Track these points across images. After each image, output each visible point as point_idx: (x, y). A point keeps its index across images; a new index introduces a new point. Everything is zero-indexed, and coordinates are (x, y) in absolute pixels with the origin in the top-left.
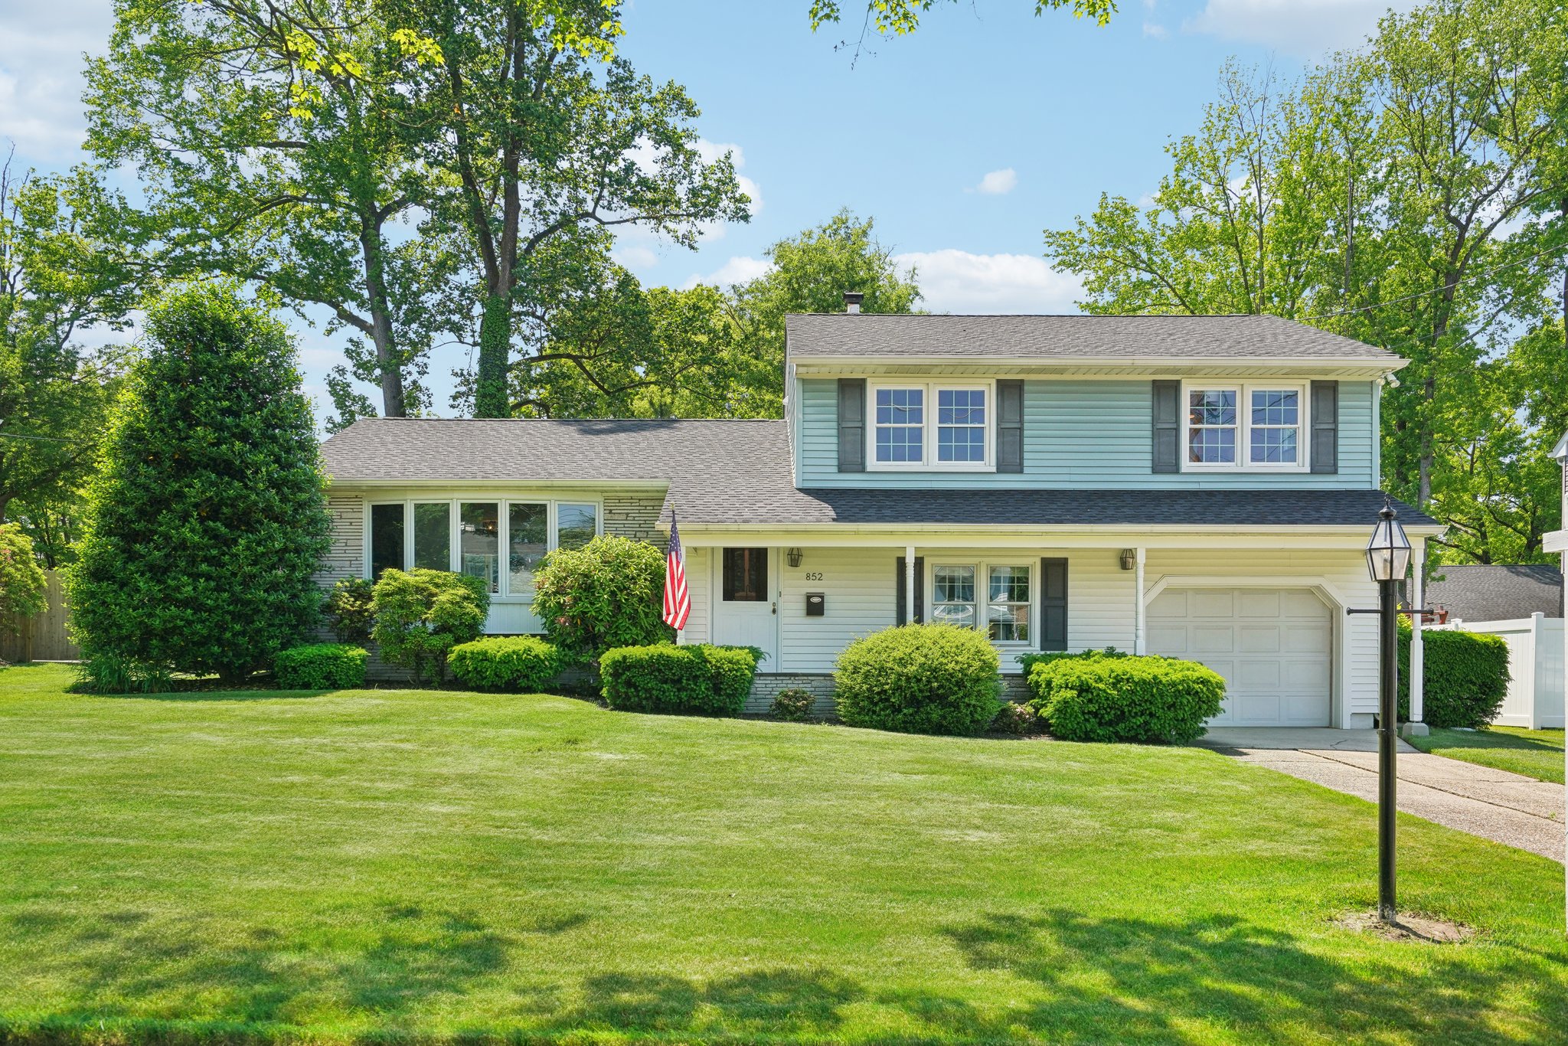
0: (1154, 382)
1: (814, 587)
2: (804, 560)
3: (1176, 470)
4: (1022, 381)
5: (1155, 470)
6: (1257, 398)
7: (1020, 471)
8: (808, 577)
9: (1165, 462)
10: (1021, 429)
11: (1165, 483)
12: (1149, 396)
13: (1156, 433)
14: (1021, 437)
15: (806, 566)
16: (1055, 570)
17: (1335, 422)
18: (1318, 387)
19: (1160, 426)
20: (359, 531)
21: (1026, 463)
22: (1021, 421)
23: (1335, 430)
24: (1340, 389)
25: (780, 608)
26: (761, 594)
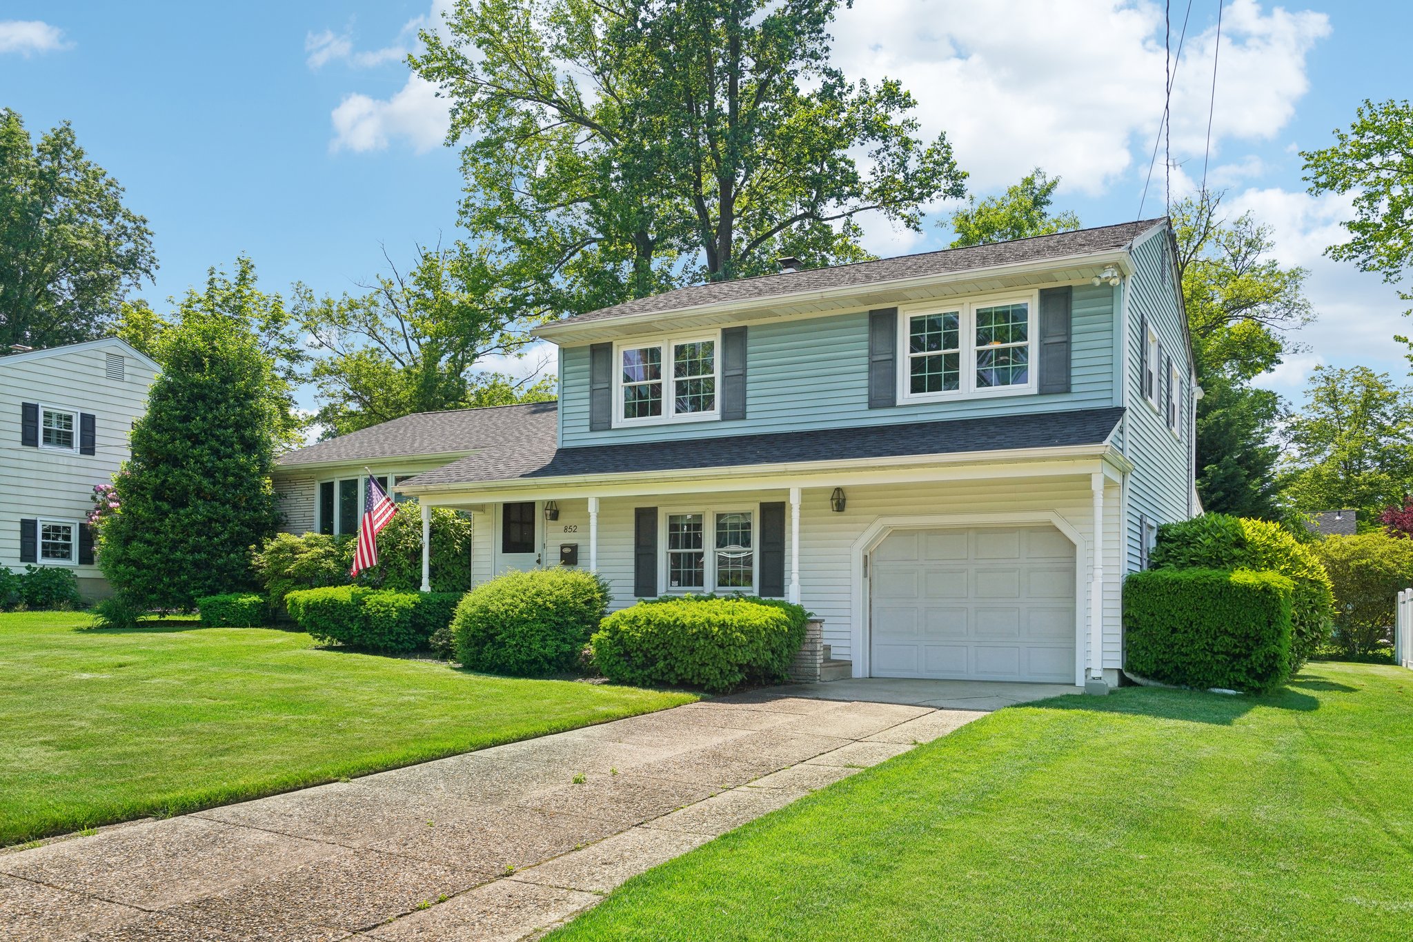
0: (871, 312)
1: (570, 539)
2: (561, 515)
3: (891, 403)
4: (745, 327)
5: (872, 405)
6: (983, 317)
7: (743, 417)
8: (566, 530)
9: (882, 396)
10: (744, 376)
11: (883, 418)
12: (866, 328)
13: (873, 365)
14: (745, 383)
15: (564, 519)
16: (774, 513)
17: (1068, 334)
18: (1047, 296)
19: (875, 359)
20: (312, 504)
21: (749, 409)
22: (745, 369)
23: (1068, 343)
24: (1075, 294)
25: (544, 558)
26: (529, 548)
